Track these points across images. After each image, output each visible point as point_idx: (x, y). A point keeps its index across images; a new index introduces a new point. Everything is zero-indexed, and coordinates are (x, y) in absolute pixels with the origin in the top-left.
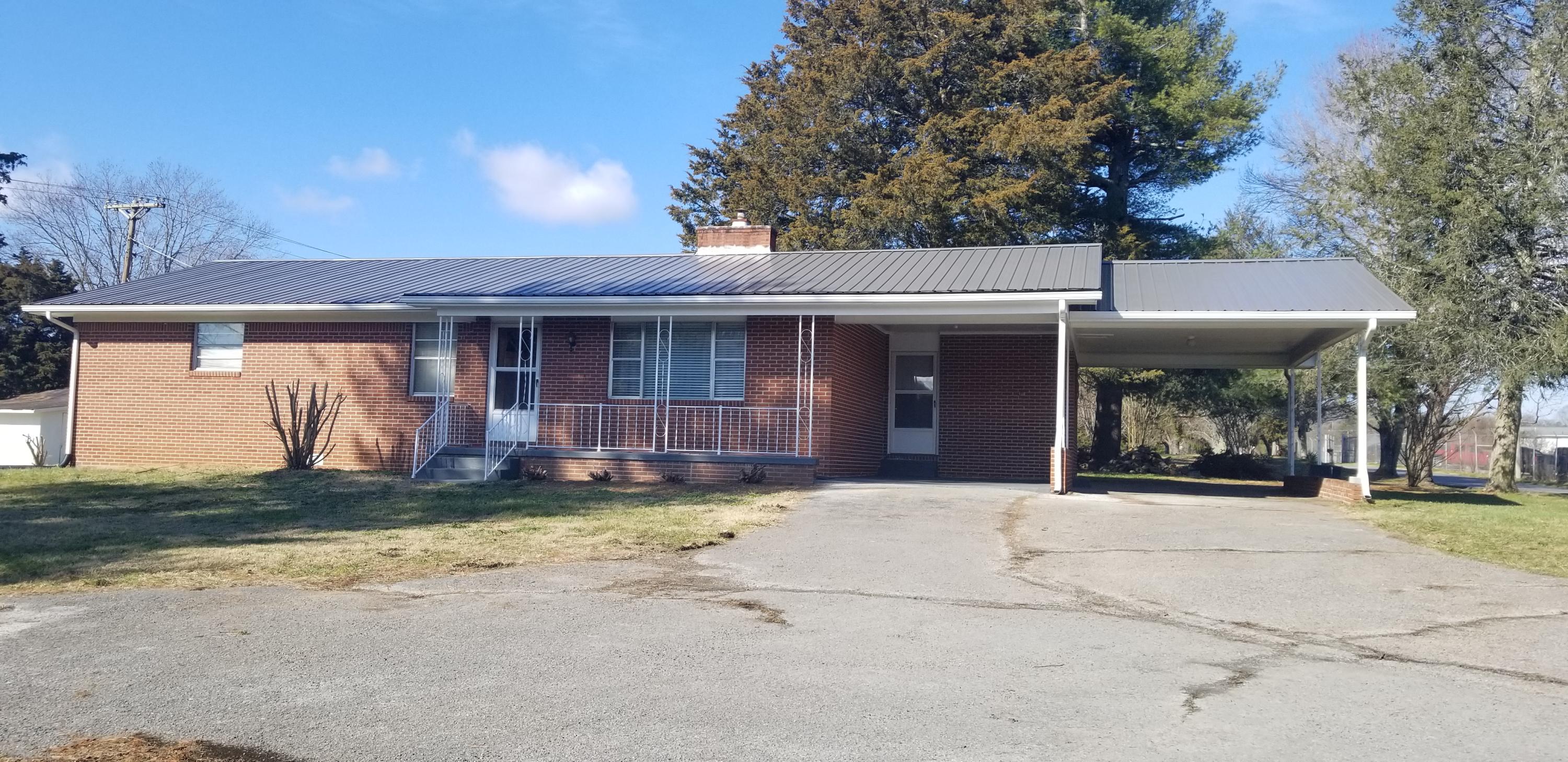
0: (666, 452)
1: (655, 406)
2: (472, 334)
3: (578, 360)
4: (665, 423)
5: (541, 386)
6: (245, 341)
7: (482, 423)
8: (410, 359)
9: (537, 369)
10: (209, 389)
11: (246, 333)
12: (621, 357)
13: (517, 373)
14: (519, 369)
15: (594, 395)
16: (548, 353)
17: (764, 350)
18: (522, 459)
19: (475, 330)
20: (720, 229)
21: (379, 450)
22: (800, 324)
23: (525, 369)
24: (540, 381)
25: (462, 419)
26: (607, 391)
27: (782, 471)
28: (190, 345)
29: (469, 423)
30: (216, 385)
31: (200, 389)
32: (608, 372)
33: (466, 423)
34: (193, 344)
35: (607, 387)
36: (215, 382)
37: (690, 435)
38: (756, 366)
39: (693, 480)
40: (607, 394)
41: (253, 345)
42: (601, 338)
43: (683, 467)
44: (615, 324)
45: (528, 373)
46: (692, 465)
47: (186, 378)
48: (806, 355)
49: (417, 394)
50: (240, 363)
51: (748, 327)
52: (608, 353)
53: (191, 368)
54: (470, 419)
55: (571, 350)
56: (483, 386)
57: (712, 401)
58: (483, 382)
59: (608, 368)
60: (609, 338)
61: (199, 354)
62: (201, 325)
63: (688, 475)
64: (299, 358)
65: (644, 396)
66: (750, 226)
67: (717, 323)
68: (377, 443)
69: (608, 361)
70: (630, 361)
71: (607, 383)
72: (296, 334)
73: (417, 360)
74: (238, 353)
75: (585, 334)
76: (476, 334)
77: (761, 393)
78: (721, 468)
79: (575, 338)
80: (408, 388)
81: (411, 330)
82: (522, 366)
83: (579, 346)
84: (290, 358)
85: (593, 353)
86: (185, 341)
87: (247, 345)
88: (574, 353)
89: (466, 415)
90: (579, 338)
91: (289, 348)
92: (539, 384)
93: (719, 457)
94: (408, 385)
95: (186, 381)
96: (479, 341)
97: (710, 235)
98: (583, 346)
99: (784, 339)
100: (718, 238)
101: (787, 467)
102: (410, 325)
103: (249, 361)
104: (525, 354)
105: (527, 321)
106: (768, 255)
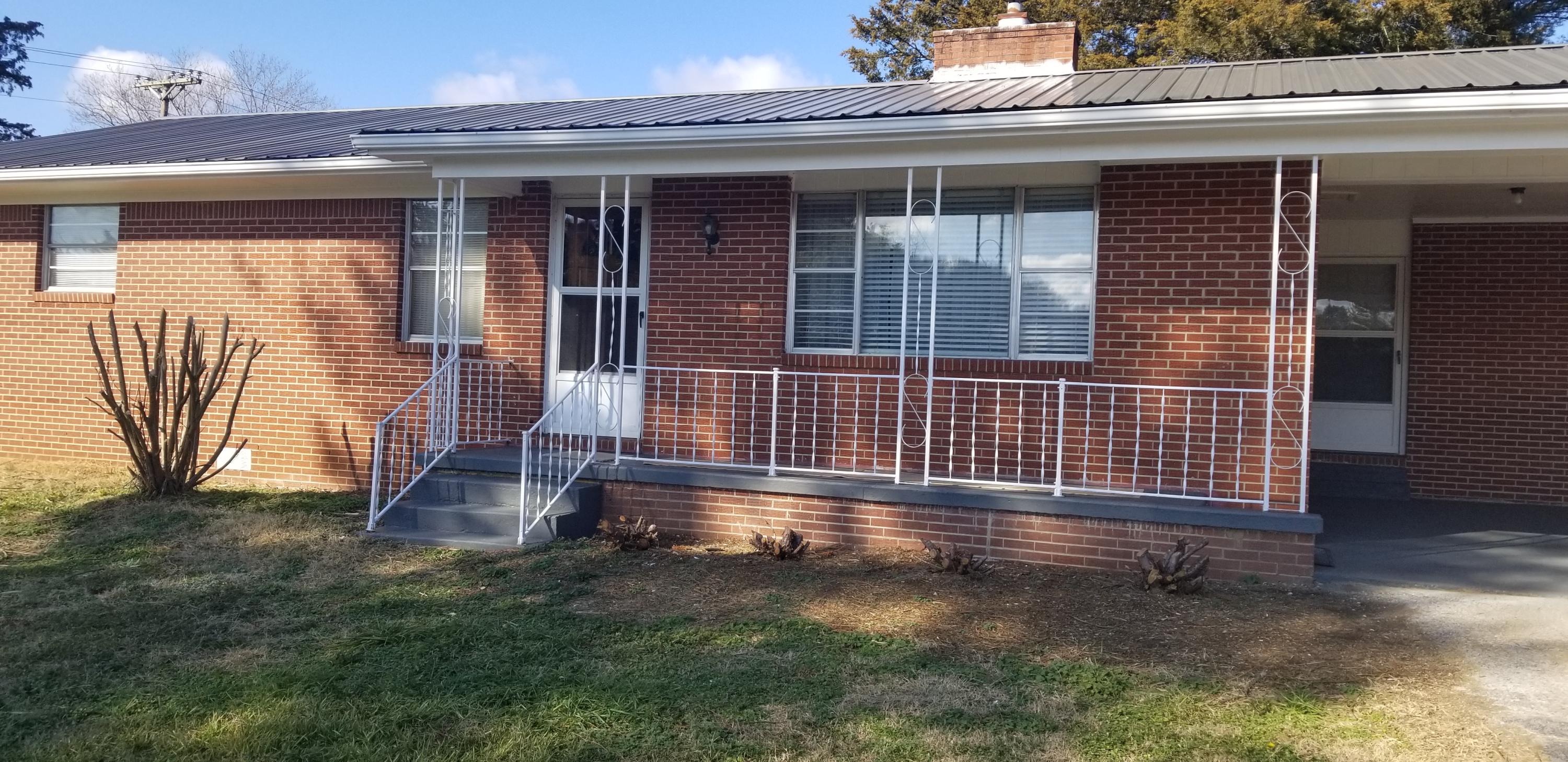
0: (926, 484)
1: (901, 377)
2: (515, 220)
3: (724, 273)
4: (924, 417)
5: (650, 326)
6: (121, 237)
7: (535, 398)
8: (401, 271)
9: (642, 291)
10: (65, 325)
11: (121, 223)
12: (810, 266)
13: (595, 297)
14: (599, 291)
15: (757, 344)
16: (664, 258)
17: (1142, 248)
18: (608, 487)
19: (520, 213)
20: (976, 33)
21: (348, 446)
22: (1278, 177)
23: (612, 291)
24: (646, 315)
25: (496, 389)
26: (783, 337)
27: (1227, 543)
28: (33, 246)
29: (511, 397)
30: (75, 319)
31: (51, 324)
32: (785, 298)
33: (504, 397)
34: (40, 244)
35: (784, 329)
36: (74, 312)
37: (985, 444)
38: (1122, 283)
39: (994, 552)
40: (783, 344)
41: (133, 244)
42: (771, 226)
43: (969, 521)
44: (801, 196)
45: (618, 299)
46: (990, 518)
47: (29, 304)
48: (1293, 256)
49: (415, 339)
50: (113, 277)
51: (1103, 196)
52: (787, 259)
53: (39, 287)
54: (513, 390)
55: (710, 251)
56: (537, 323)
57: (1017, 363)
58: (536, 316)
59: (785, 290)
60: (788, 227)
61: (53, 262)
62: (55, 209)
63: (983, 541)
64: (209, 269)
65: (862, 347)
66: (1033, 25)
67: (1027, 189)
68: (345, 432)
69: (786, 274)
70: (829, 275)
71: (784, 322)
72: (204, 223)
73: (413, 272)
74: (109, 260)
75: (738, 219)
76: (522, 220)
77: (1134, 345)
78: (1063, 529)
79: (717, 226)
80: (399, 327)
81: (403, 214)
82: (607, 283)
83: (725, 243)
84: (193, 269)
85: (754, 258)
86: (27, 238)
87: (123, 246)
88: (718, 258)
89: (505, 382)
90: (725, 227)
91: (192, 250)
92: (645, 321)
93: (1057, 502)
94: (399, 320)
95: (30, 311)
96: (529, 235)
97: (957, 46)
98: (733, 243)
99: (1191, 221)
100: (973, 50)
101: (1241, 534)
102: (402, 202)
103: (127, 275)
104: (613, 260)
105: (615, 182)
106: (1069, 76)
